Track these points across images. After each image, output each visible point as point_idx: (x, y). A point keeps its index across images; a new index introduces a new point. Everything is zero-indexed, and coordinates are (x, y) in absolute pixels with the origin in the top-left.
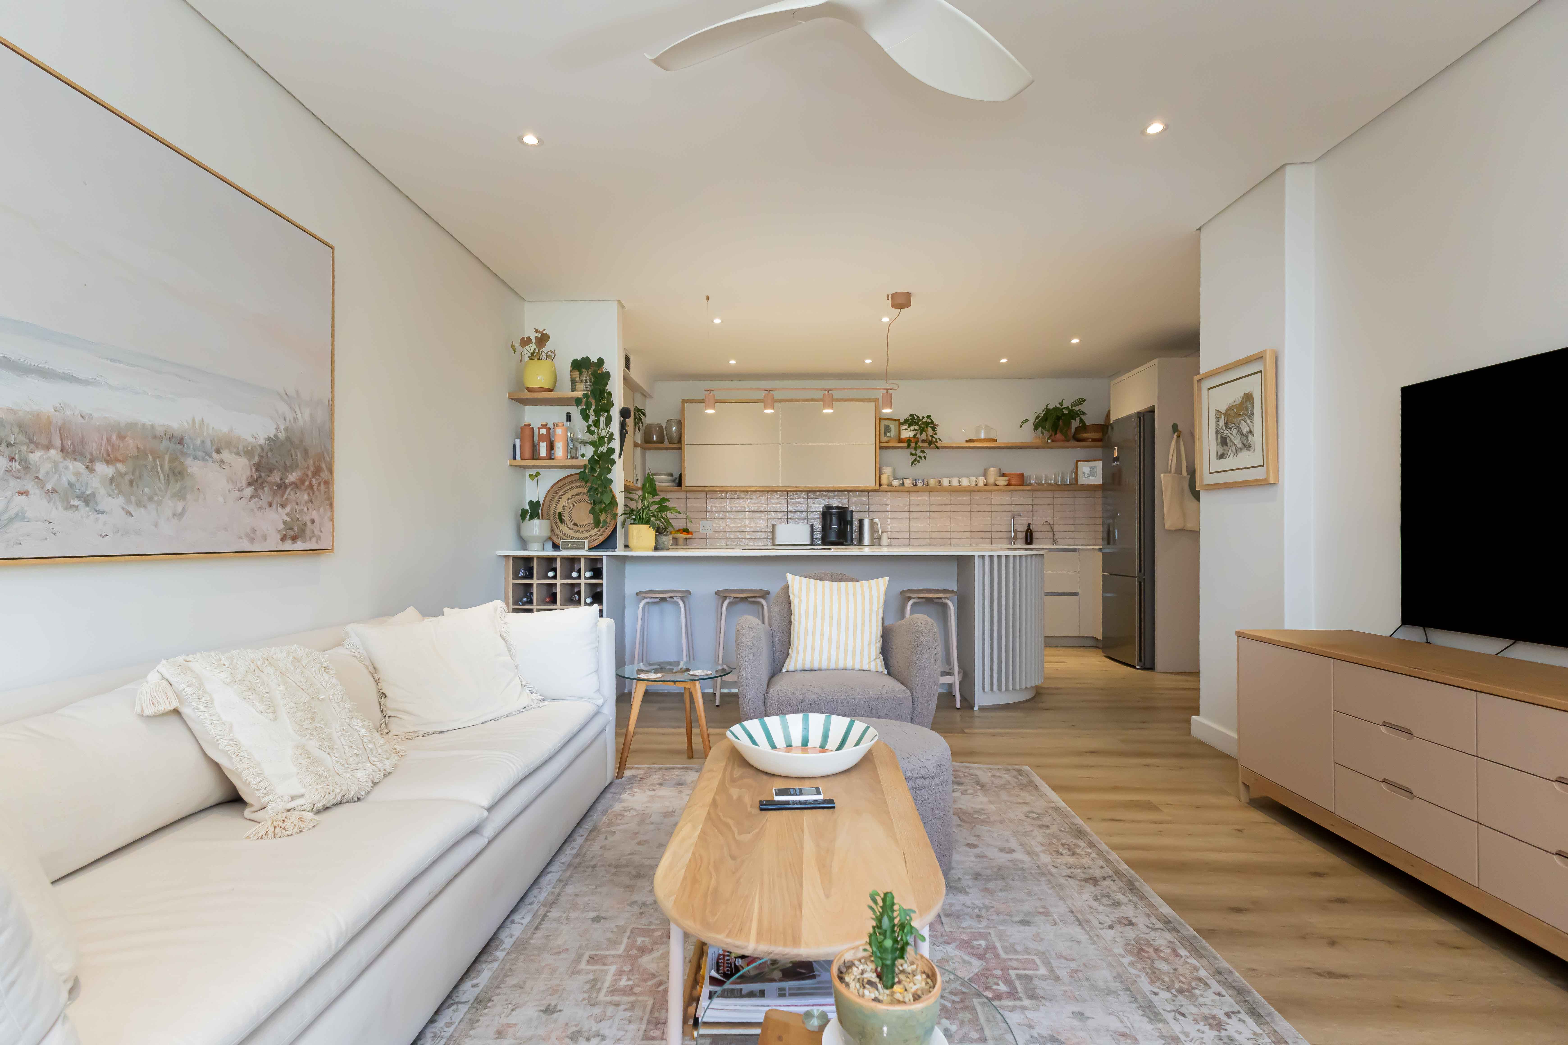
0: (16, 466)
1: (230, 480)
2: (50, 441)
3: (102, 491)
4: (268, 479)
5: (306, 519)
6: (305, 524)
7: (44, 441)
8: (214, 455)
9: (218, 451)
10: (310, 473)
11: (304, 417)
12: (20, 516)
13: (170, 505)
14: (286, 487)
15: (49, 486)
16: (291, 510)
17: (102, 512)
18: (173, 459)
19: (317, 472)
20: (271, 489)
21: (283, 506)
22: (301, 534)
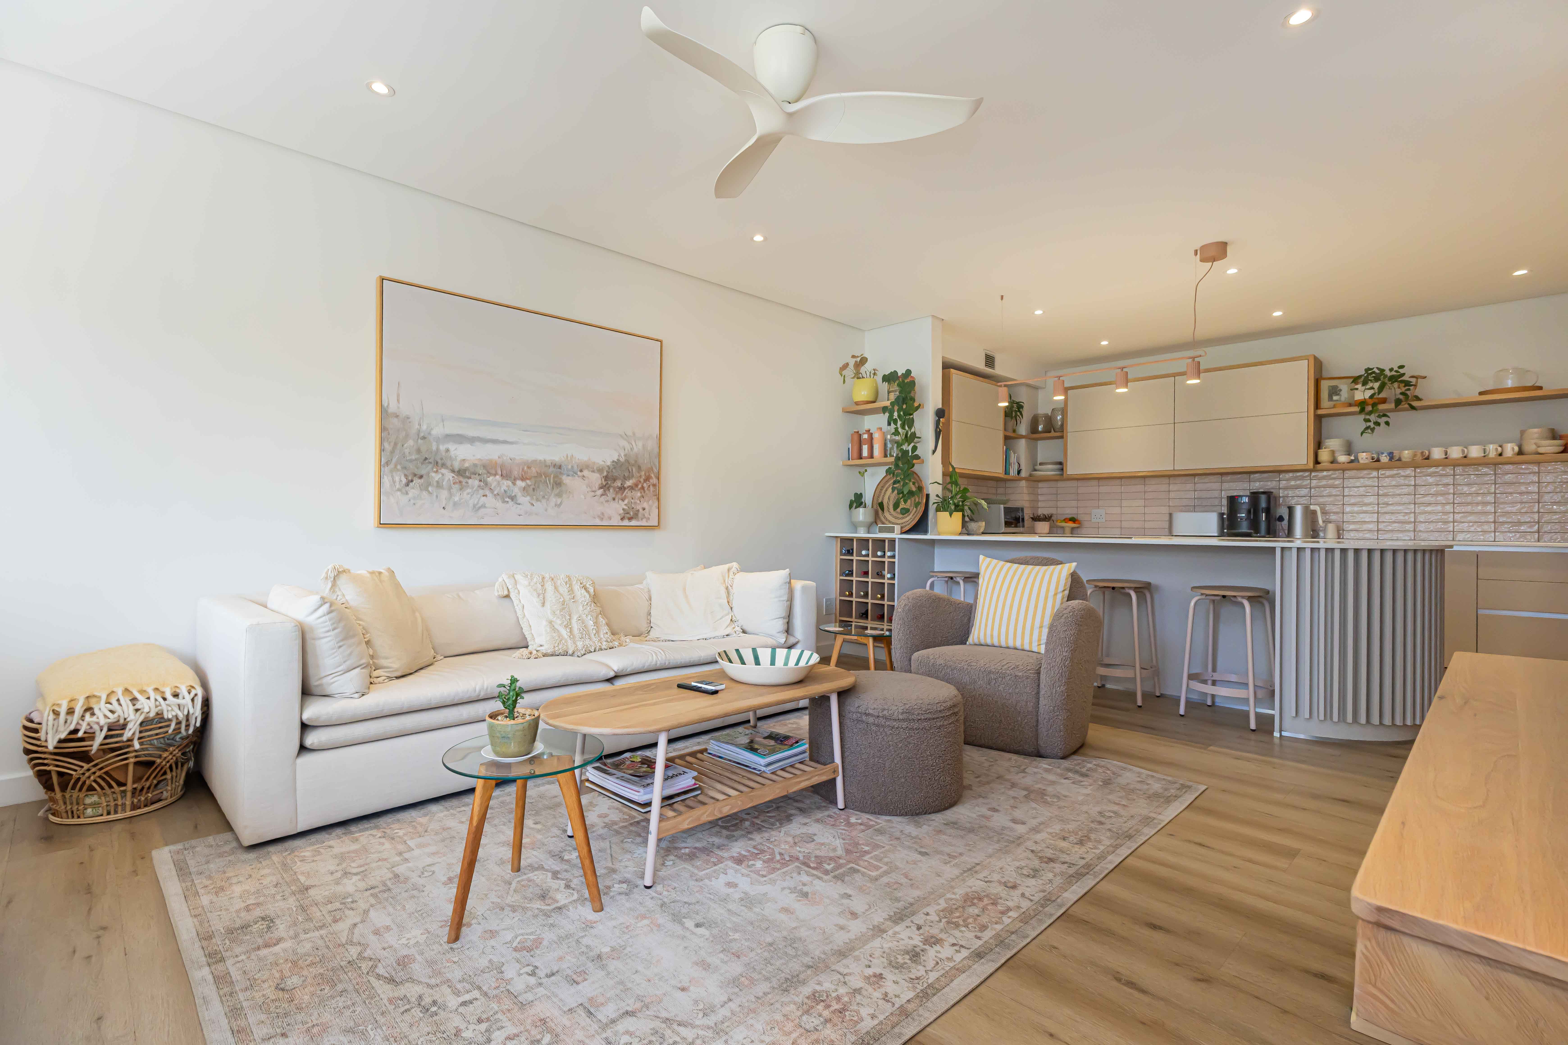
0: (482, 484)
1: (588, 486)
2: (496, 471)
3: (519, 494)
4: (613, 485)
5: (639, 507)
6: (638, 511)
7: (494, 472)
8: (579, 473)
9: (581, 471)
10: (642, 480)
11: (638, 447)
12: (484, 506)
13: (553, 500)
14: (625, 489)
15: (495, 493)
16: (628, 502)
17: (519, 504)
18: (555, 477)
19: (647, 479)
20: (614, 490)
21: (623, 500)
22: (635, 516)
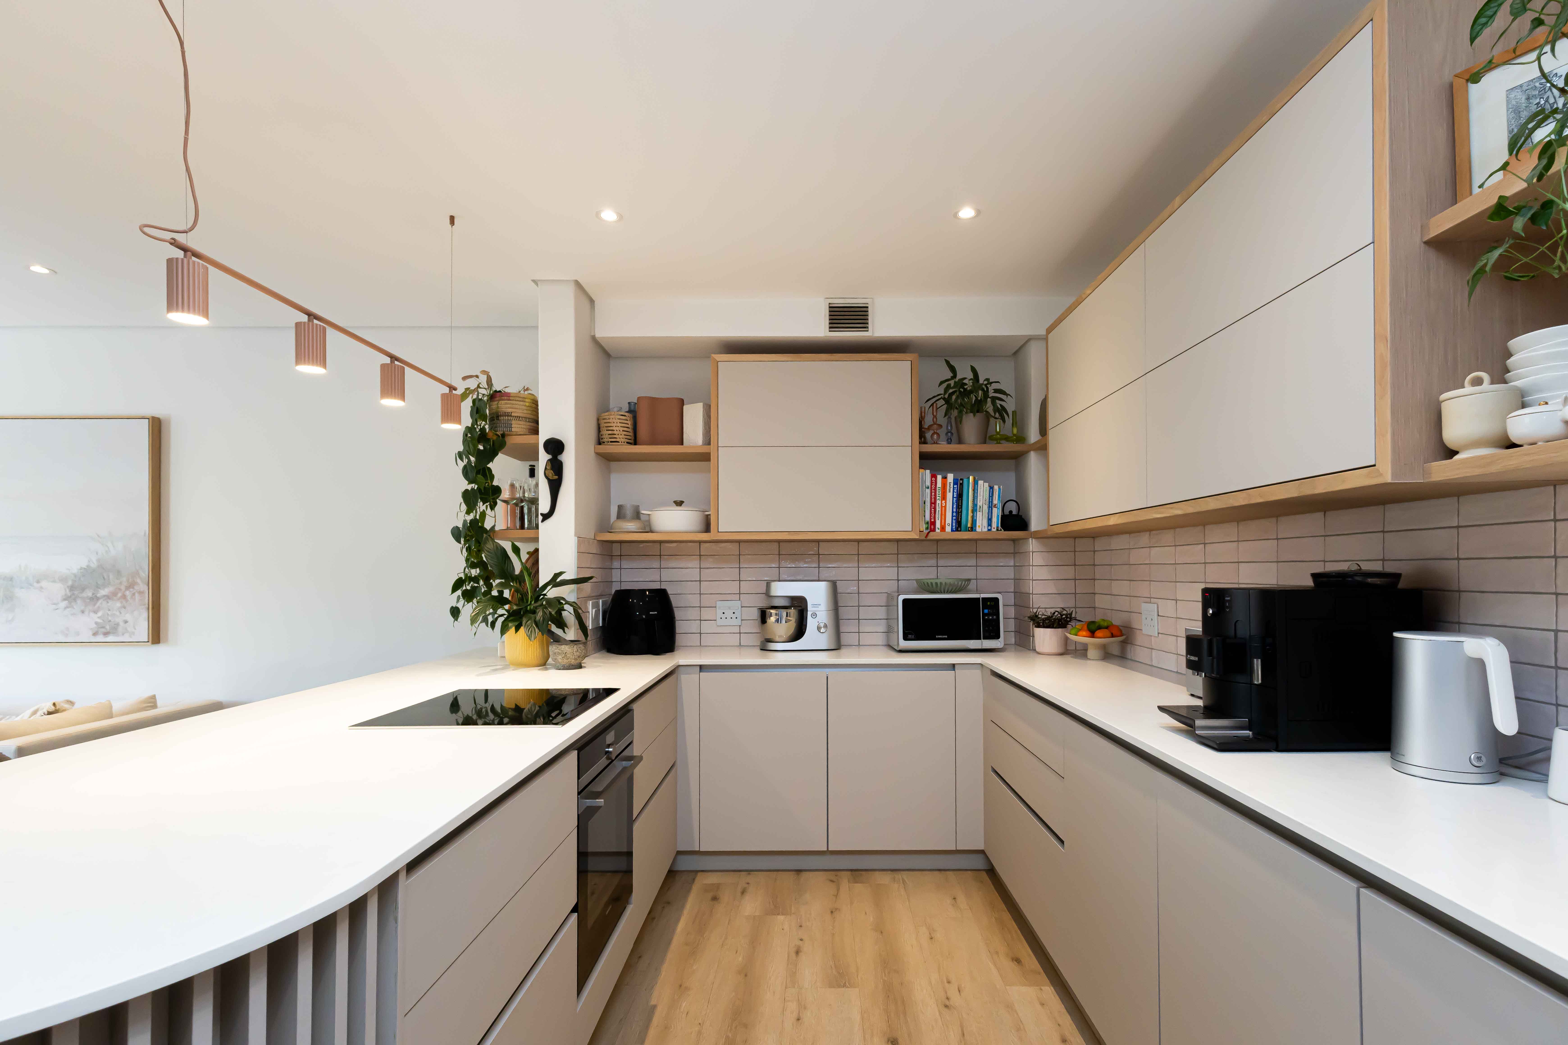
4: (81, 595)
5: (119, 620)
6: (118, 624)
8: (35, 584)
9: (38, 582)
14: (98, 599)
21: (95, 612)
22: (114, 630)
